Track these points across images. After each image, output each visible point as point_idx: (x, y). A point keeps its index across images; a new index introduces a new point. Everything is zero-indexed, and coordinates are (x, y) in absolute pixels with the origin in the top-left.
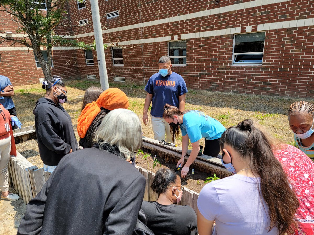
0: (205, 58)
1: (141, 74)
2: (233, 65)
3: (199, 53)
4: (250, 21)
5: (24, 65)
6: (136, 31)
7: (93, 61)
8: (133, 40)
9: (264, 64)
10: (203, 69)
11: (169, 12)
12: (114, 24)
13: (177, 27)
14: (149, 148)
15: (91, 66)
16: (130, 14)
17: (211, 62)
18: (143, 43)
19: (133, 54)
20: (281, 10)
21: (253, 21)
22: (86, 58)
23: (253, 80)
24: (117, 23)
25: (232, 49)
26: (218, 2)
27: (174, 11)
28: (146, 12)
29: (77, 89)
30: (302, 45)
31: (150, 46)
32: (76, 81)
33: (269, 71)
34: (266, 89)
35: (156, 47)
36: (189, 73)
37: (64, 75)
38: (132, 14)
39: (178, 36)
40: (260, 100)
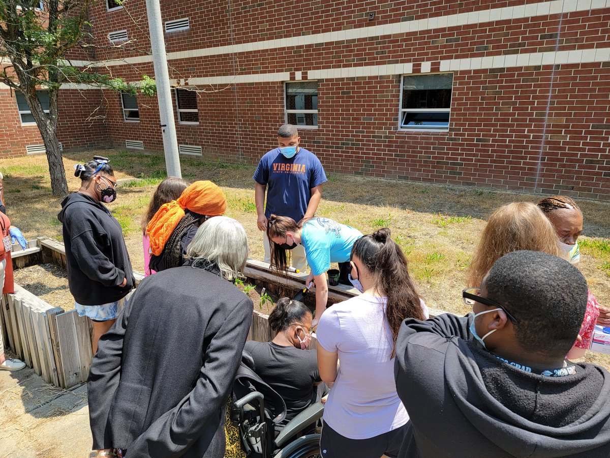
0: (351, 115)
1: (232, 141)
2: (400, 129)
3: (341, 106)
4: (427, 54)
6: (223, 59)
7: (137, 112)
8: (217, 75)
9: (451, 130)
10: (348, 136)
11: (285, 27)
12: (179, 43)
13: (301, 56)
14: (252, 277)
15: (133, 123)
16: (212, 26)
17: (362, 123)
18: (237, 82)
19: (217, 103)
20: (479, 37)
21: (433, 53)
22: (123, 107)
23: (433, 158)
24: (185, 42)
25: (398, 101)
26: (373, 16)
27: (294, 26)
28: (243, 25)
30: (513, 99)
31: (251, 88)
32: (103, 151)
33: (460, 142)
34: (455, 173)
35: (261, 91)
36: (324, 143)
37: (77, 139)
38: (216, 26)
39: (303, 73)
40: (445, 192)
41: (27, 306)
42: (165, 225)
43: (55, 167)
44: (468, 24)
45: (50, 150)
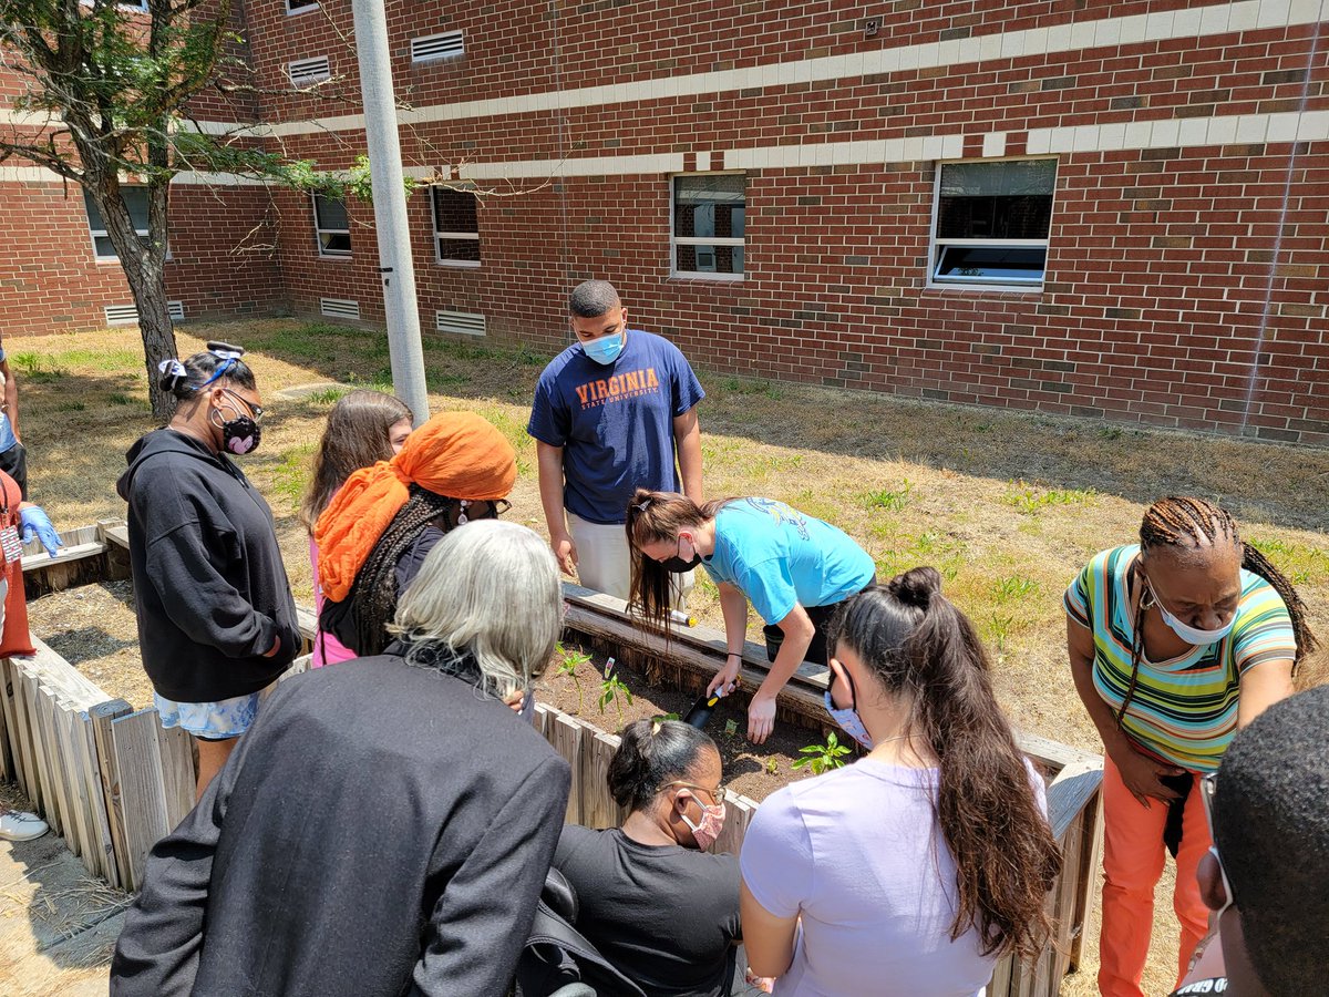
0: (820, 250)
1: (553, 304)
2: (930, 285)
3: (797, 230)
4: (997, 114)
5: (40, 247)
6: (536, 123)
7: (346, 237)
8: (523, 158)
9: (1048, 288)
10: (812, 298)
11: (676, 52)
12: (441, 86)
13: (710, 116)
14: (584, 630)
15: (337, 262)
16: (514, 49)
17: (844, 270)
18: (566, 175)
19: (522, 220)
20: (1120, 78)
21: (1011, 113)
22: (317, 226)
23: (1007, 351)
24: (454, 84)
25: (929, 220)
26: (876, 27)
27: (696, 50)
28: (583, 47)
29: (276, 359)
30: (1198, 219)
31: (596, 188)
32: (273, 322)
33: (1069, 316)
34: (1054, 387)
35: (618, 196)
36: (756, 312)
37: (216, 295)
38: (522, 48)
39: (713, 156)
40: (1031, 431)
41: (49, 693)
42: (356, 526)
43: (158, 357)
44: (1096, 46)
45: (148, 318)
